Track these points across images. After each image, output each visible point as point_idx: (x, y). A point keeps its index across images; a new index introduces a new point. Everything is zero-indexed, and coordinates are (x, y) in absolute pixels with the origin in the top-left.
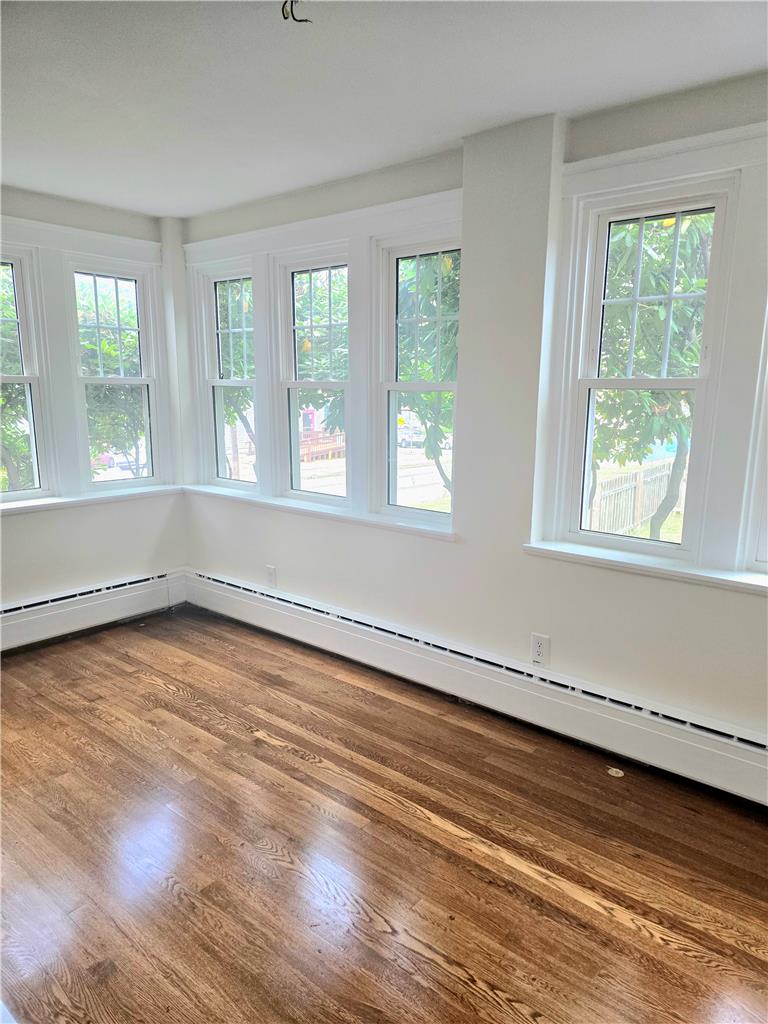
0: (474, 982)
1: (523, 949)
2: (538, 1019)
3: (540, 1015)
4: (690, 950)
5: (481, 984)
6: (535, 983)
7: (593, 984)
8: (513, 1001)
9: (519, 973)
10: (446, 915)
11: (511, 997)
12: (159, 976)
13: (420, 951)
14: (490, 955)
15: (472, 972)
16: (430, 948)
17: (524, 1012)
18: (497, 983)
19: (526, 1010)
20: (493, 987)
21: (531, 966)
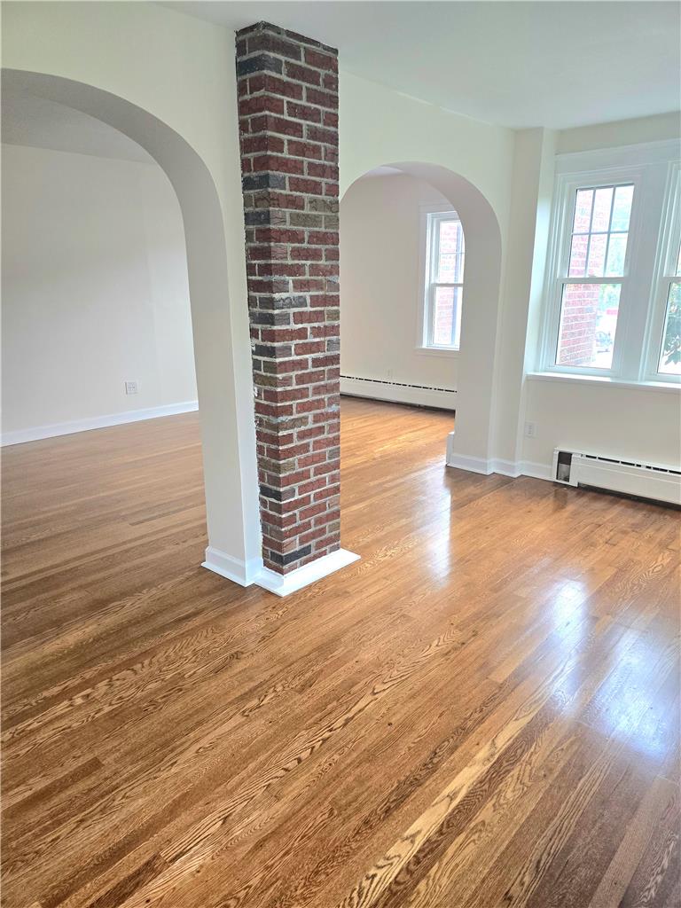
0: (331, 731)
1: (360, 763)
2: (296, 761)
3: (299, 763)
4: (360, 897)
5: (327, 734)
6: (327, 764)
7: (323, 802)
8: (312, 751)
9: (336, 757)
10: (393, 720)
11: (315, 749)
12: (341, 610)
13: (357, 705)
14: (354, 742)
15: (338, 731)
16: (360, 711)
17: (303, 754)
18: (328, 743)
19: (304, 755)
20: (324, 740)
21: (343, 766)
